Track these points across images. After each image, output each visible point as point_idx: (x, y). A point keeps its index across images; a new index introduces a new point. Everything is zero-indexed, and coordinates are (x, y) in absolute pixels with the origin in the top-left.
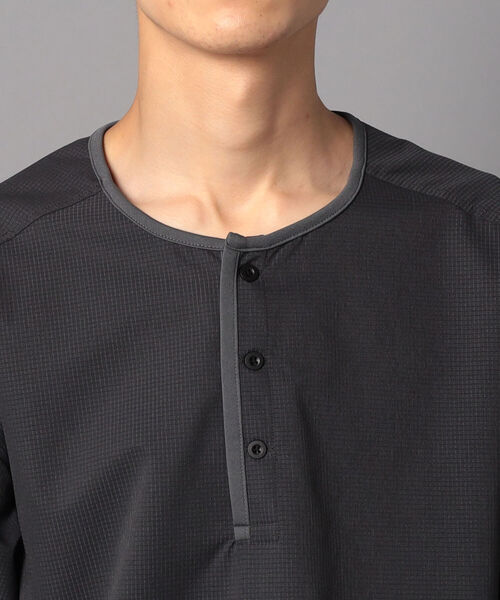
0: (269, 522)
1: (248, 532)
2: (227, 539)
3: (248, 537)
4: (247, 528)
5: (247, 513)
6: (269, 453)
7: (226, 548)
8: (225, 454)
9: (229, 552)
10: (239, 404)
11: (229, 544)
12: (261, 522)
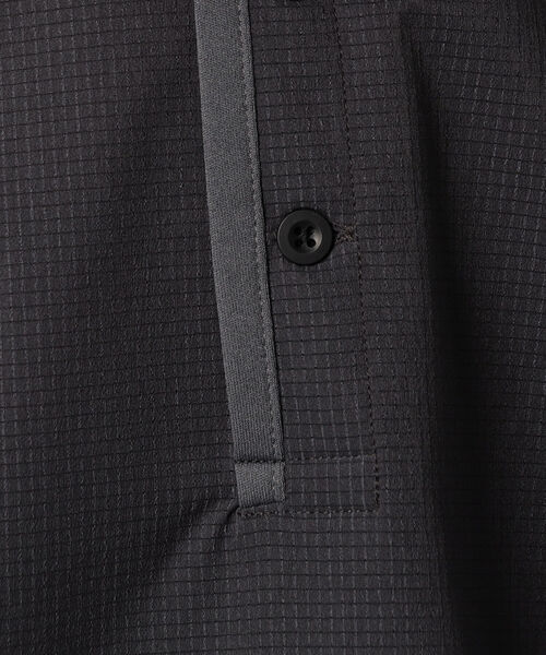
0: (344, 452)
1: (277, 479)
2: (214, 499)
3: (279, 494)
4: (278, 468)
5: (275, 425)
6: (341, 249)
7: (206, 527)
8: (206, 249)
9: (220, 537)
10: (249, 101)
11: (217, 516)
12: (321, 452)
